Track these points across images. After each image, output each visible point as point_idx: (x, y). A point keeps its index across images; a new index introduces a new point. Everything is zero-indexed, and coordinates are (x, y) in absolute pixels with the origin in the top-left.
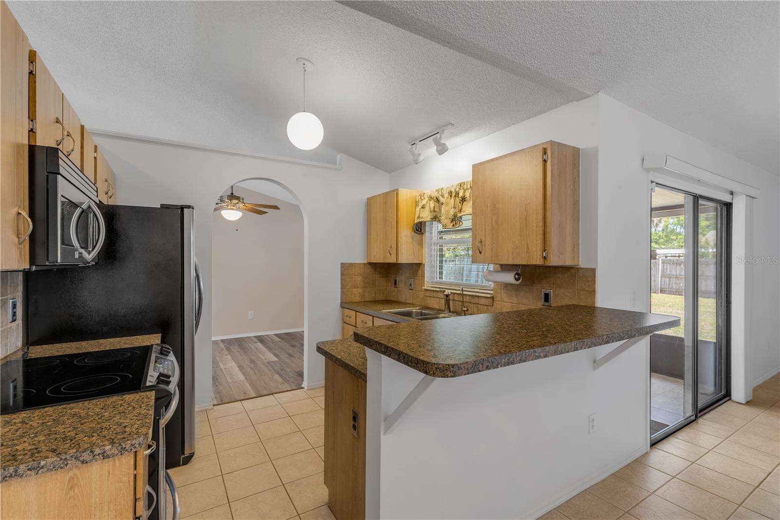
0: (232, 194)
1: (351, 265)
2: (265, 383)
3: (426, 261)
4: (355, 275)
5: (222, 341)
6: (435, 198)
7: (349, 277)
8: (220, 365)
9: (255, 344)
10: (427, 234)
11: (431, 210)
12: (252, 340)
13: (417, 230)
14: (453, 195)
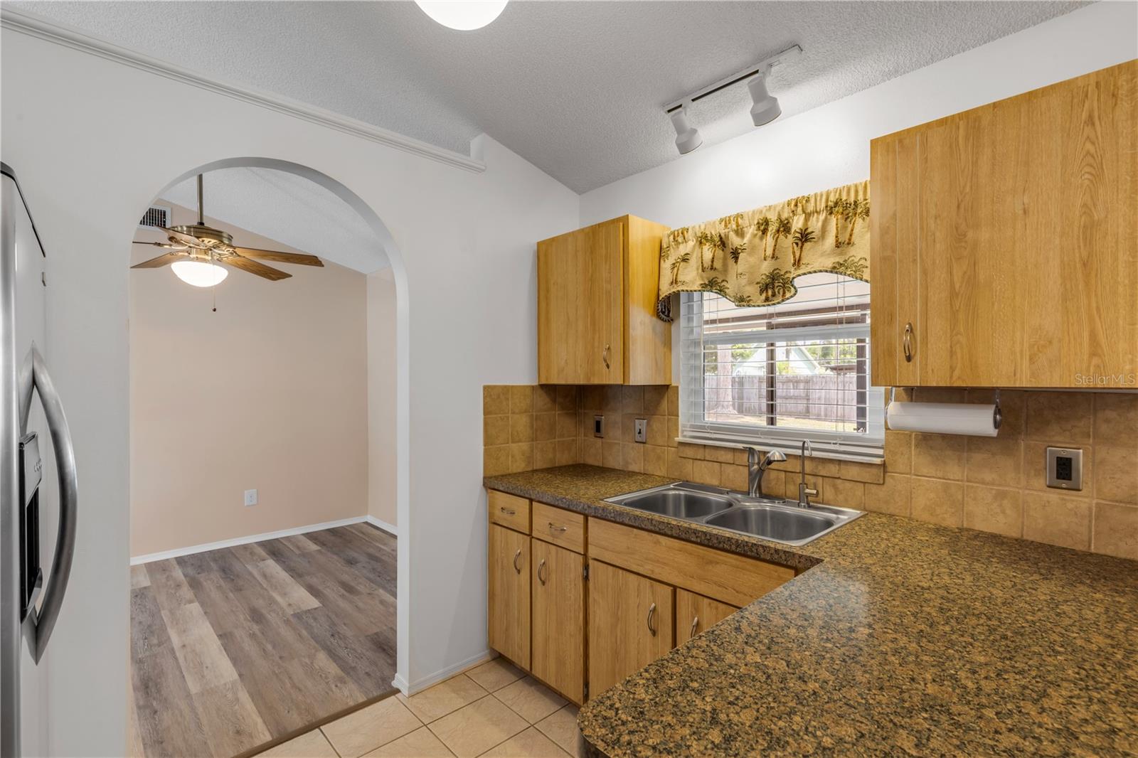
0: (202, 224)
1: (506, 389)
2: (294, 686)
3: (681, 381)
4: (513, 413)
5: (181, 561)
6: (717, 239)
7: (502, 419)
8: (169, 638)
9: (261, 564)
10: (682, 321)
11: (705, 265)
12: (252, 553)
13: (663, 313)
14: (772, 228)
